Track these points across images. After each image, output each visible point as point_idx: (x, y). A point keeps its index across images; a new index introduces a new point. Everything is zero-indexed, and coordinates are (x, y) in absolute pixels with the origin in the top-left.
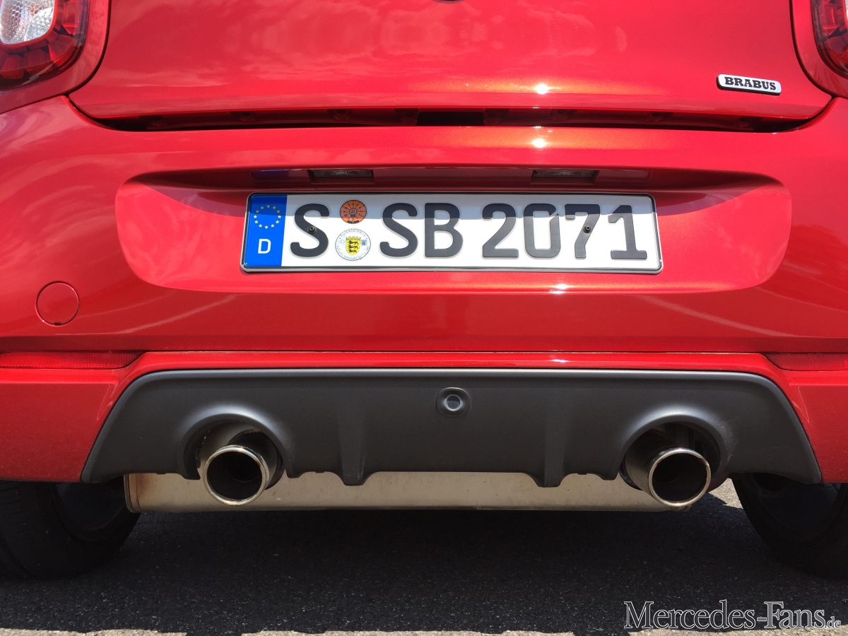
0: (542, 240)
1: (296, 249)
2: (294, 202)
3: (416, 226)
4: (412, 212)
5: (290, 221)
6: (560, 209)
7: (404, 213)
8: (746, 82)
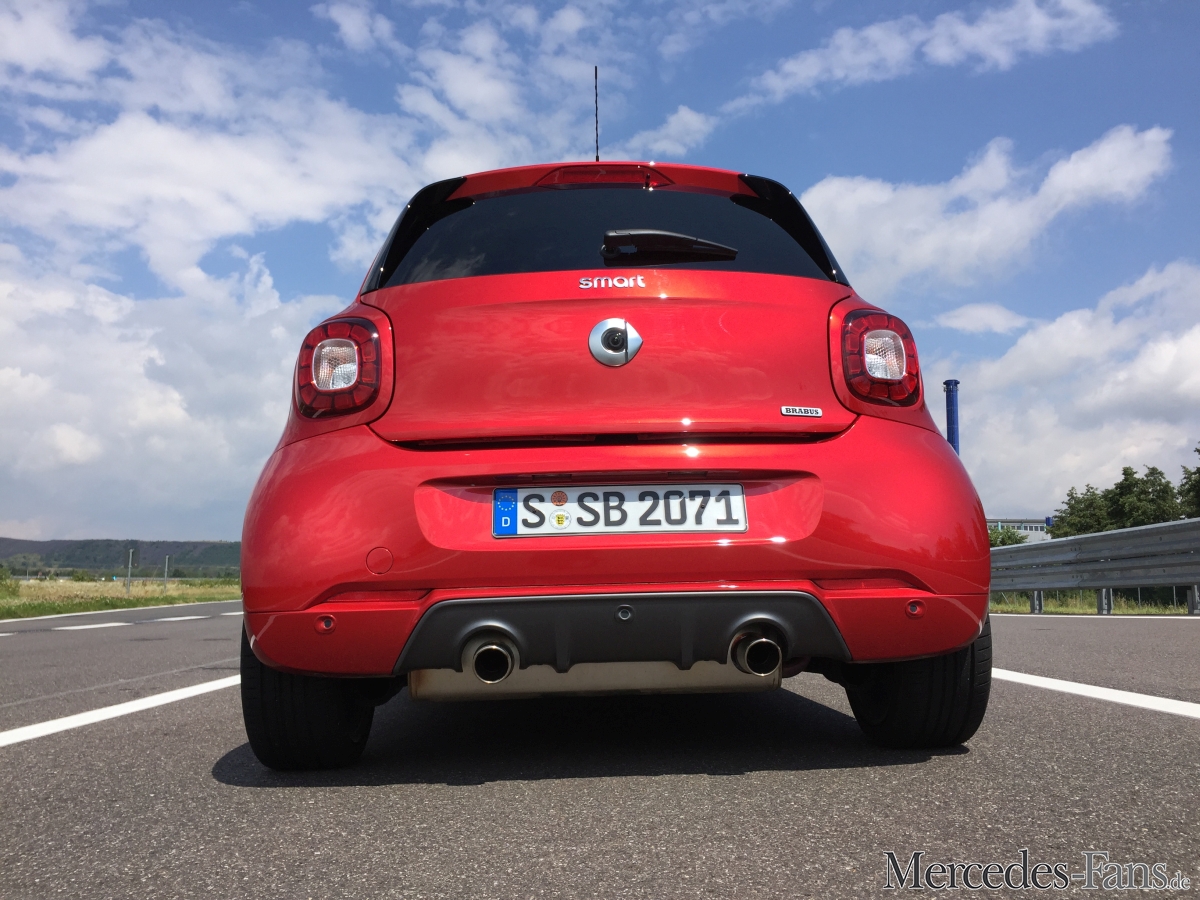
0: (676, 514)
1: (525, 523)
2: (522, 494)
3: (599, 507)
4: (596, 498)
5: (520, 505)
6: (686, 494)
7: (591, 499)
8: (799, 410)
